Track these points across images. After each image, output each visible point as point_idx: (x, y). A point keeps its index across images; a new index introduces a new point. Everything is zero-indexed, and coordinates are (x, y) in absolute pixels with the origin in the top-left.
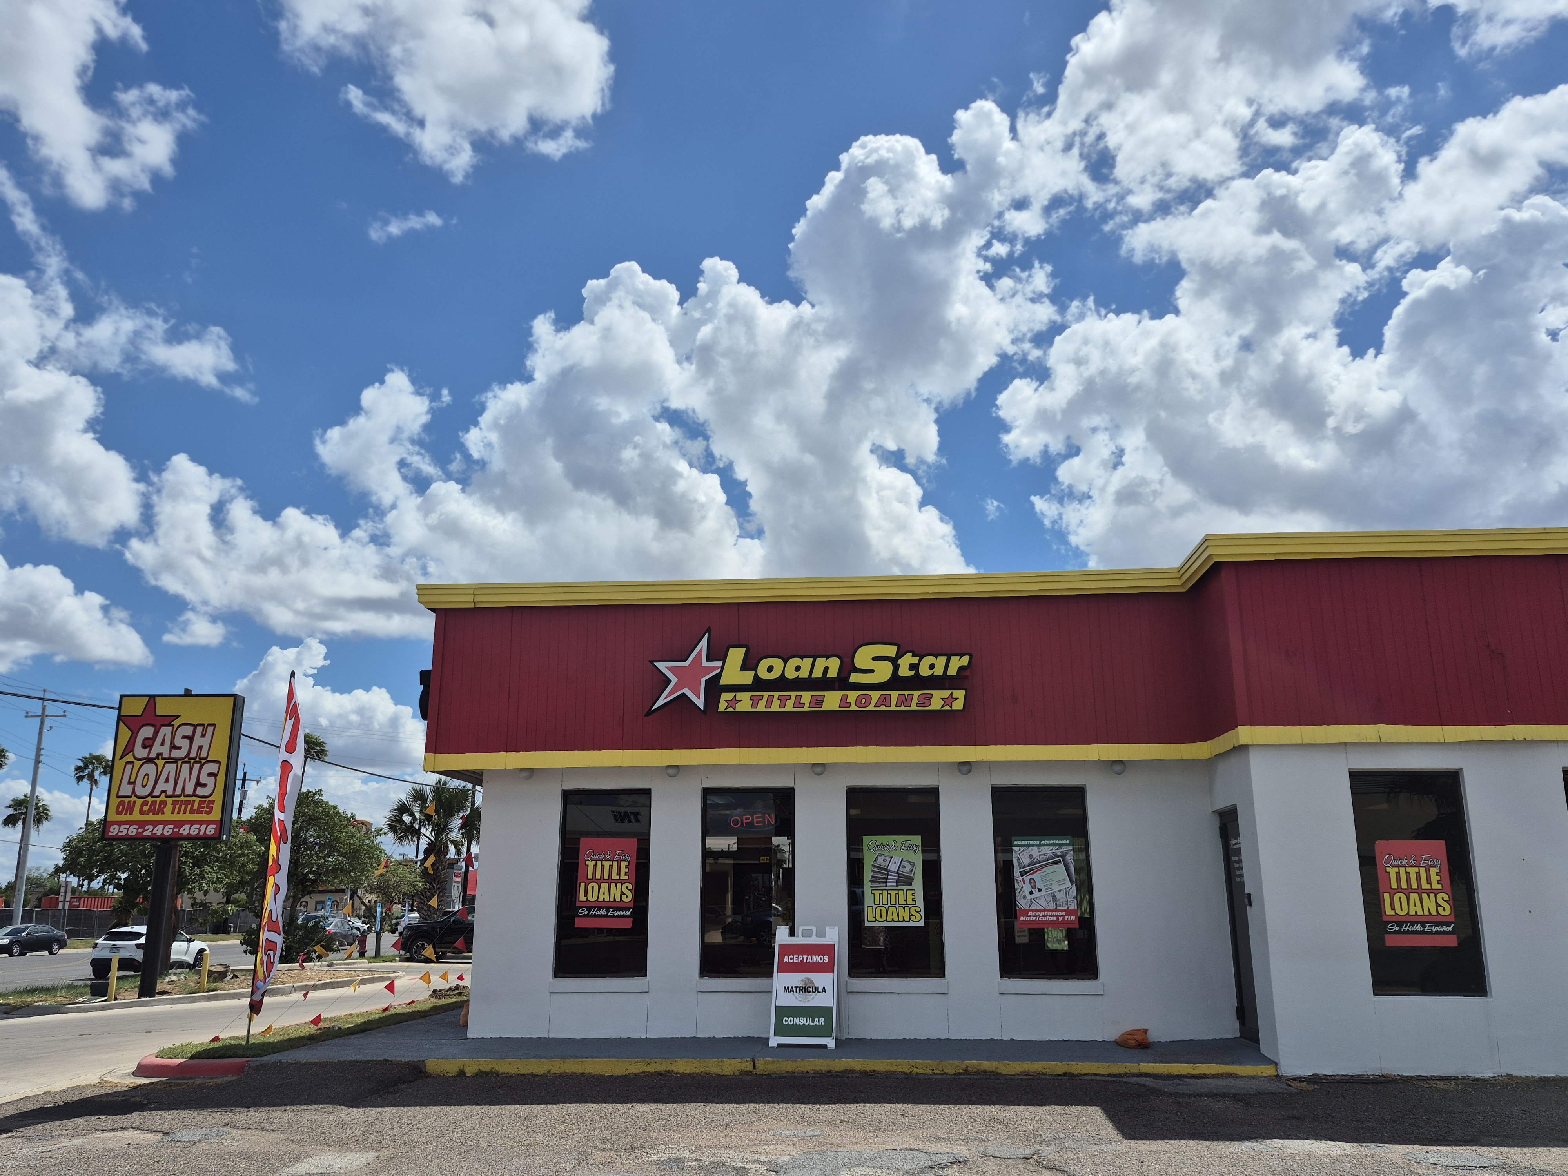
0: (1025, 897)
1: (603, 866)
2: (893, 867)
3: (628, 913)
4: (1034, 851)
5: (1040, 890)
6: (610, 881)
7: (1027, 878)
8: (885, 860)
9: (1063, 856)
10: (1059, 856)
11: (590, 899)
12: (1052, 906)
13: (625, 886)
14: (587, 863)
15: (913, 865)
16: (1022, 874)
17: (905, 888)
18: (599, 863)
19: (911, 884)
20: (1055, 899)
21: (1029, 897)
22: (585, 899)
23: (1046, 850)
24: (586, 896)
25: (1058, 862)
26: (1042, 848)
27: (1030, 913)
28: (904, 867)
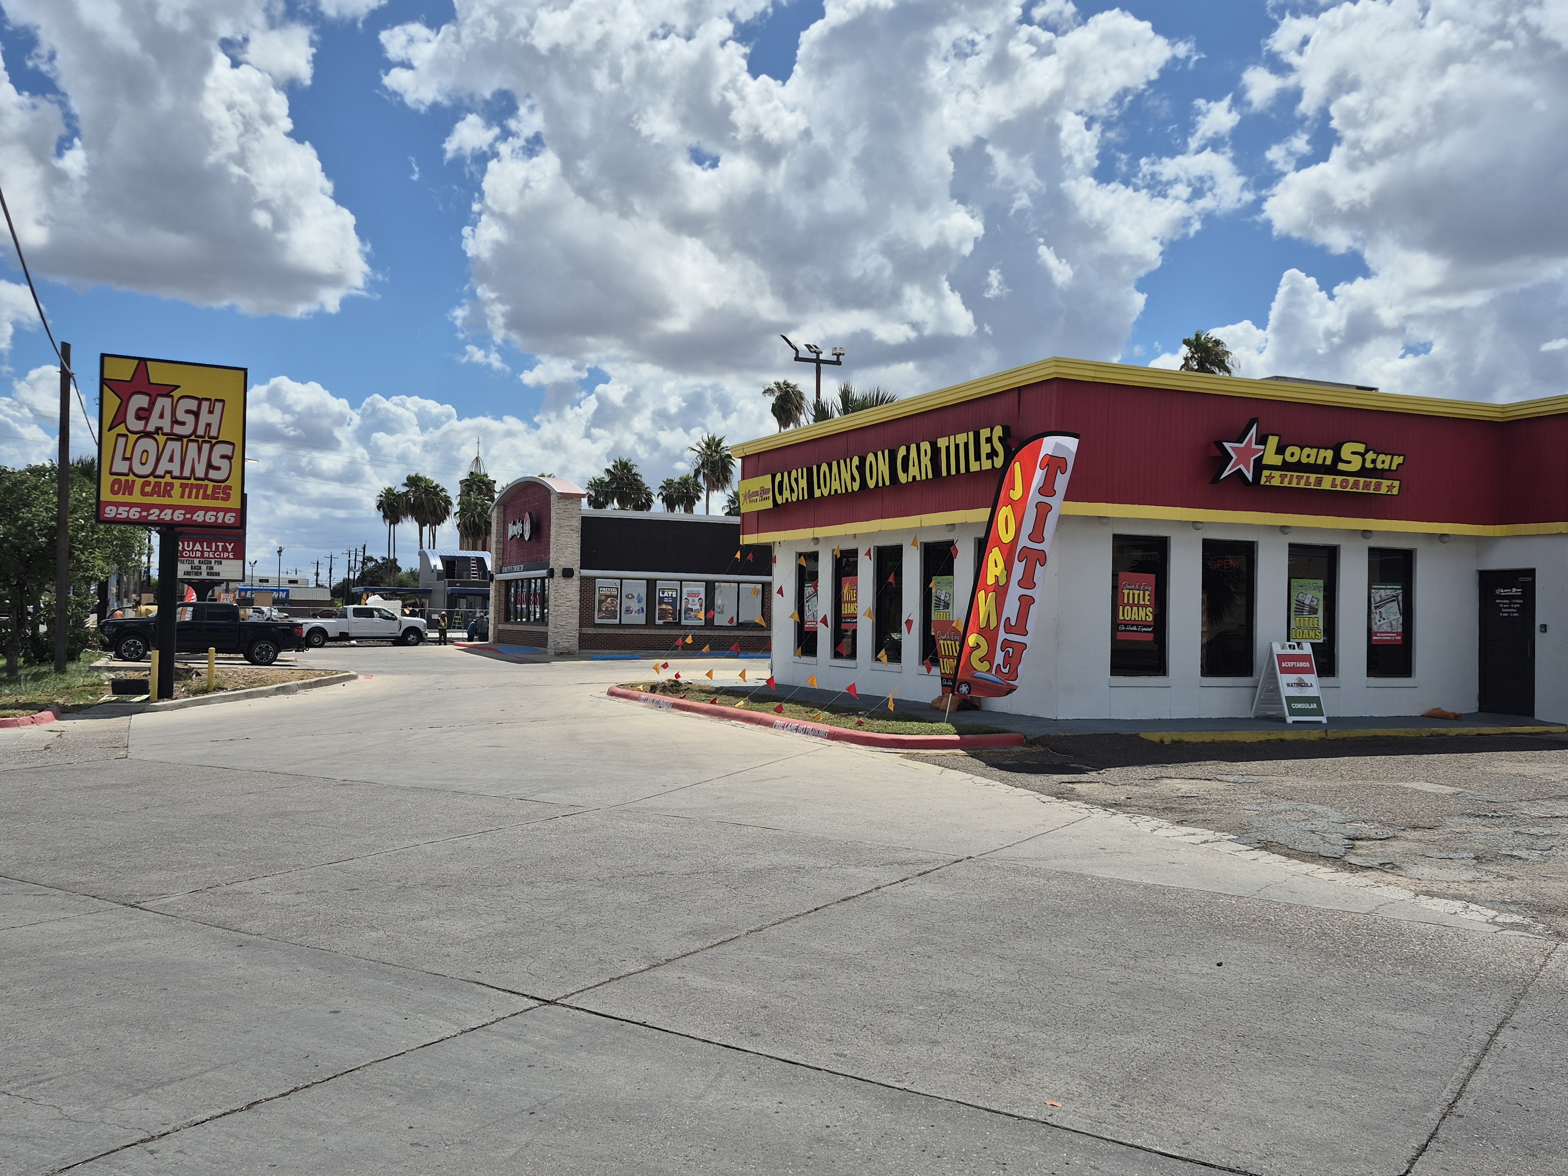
0: (1376, 624)
1: (1134, 594)
2: (1307, 602)
3: (1150, 629)
4: (1382, 593)
5: (1384, 619)
6: (1138, 606)
7: (1378, 611)
8: (1303, 597)
9: (1397, 596)
10: (1394, 596)
11: (1126, 618)
12: (1390, 630)
13: (1148, 609)
14: (1124, 591)
15: (1318, 600)
16: (1376, 608)
17: (1313, 616)
18: (1131, 591)
19: (1316, 614)
20: (1391, 626)
21: (1379, 623)
22: (1123, 618)
23: (1389, 592)
24: (1123, 616)
25: (1394, 601)
26: (1387, 591)
27: (1378, 635)
28: (1313, 602)
